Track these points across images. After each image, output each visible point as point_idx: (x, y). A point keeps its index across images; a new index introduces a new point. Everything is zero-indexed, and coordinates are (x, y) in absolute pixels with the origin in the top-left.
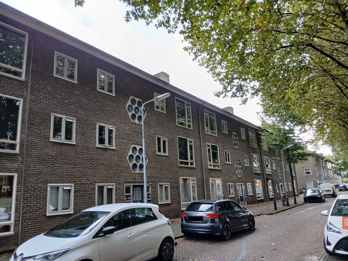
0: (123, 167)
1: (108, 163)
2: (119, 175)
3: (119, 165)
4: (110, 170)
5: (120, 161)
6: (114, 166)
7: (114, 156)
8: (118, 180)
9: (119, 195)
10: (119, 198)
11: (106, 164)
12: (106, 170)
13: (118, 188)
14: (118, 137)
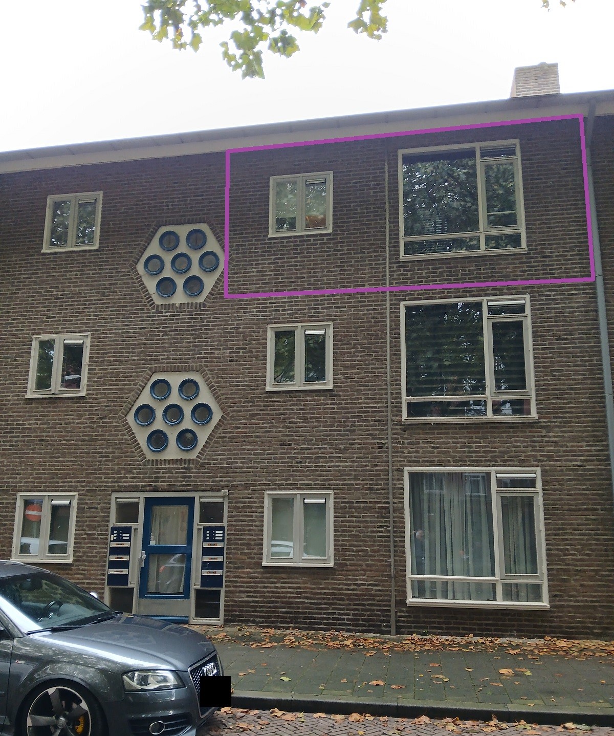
0: (109, 445)
1: (60, 436)
2: (96, 469)
3: (97, 440)
4: (64, 455)
5: (100, 427)
6: (80, 443)
7: (81, 415)
8: (89, 482)
9: (87, 526)
10: (88, 535)
11: (52, 441)
12: (51, 457)
13: (86, 507)
14: (97, 361)
